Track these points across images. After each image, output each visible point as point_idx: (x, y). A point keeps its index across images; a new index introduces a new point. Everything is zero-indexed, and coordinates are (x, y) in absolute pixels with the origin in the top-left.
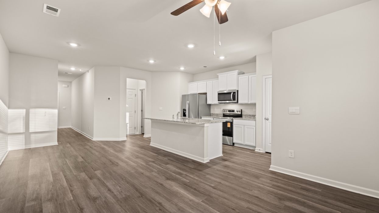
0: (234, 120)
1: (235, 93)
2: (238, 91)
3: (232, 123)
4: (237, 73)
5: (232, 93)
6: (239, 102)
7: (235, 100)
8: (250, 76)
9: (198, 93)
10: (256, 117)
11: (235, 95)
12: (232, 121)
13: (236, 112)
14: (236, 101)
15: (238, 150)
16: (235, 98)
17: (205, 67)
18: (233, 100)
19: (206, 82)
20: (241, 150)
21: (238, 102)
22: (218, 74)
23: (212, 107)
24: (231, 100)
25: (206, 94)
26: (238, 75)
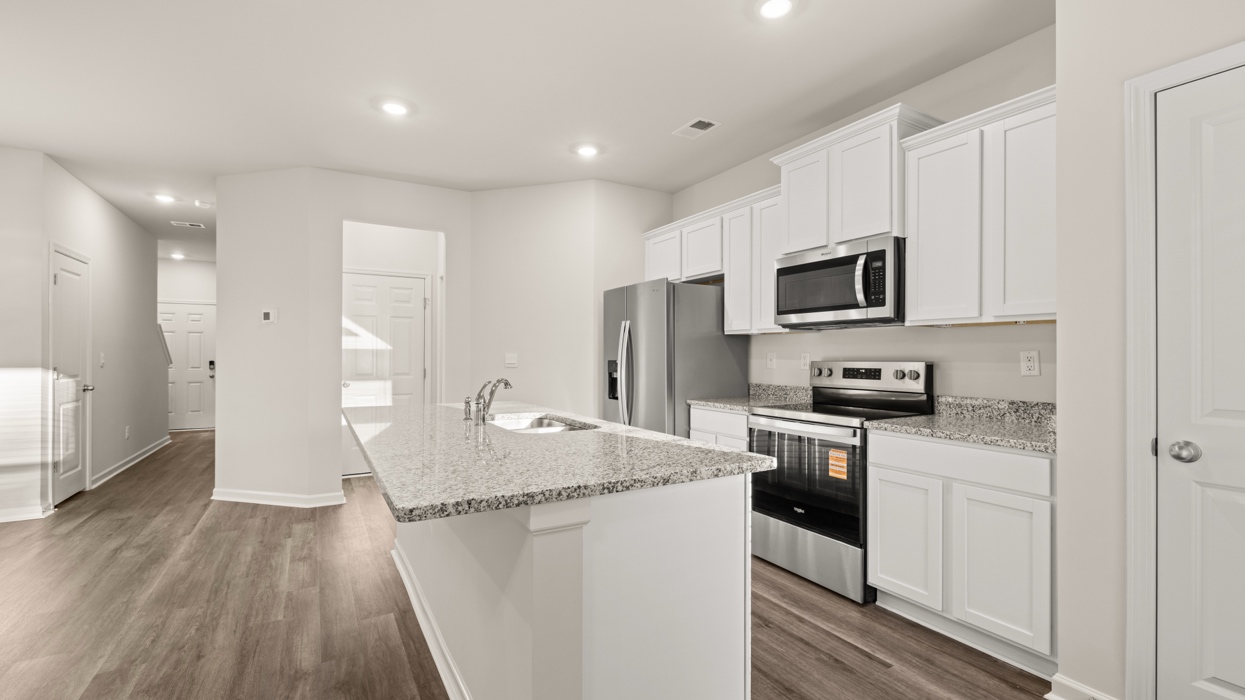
0: (871, 437)
1: (880, 255)
2: (900, 244)
3: (859, 457)
4: (895, 124)
5: (861, 262)
6: (912, 316)
7: (882, 303)
8: (993, 130)
9: (684, 280)
10: (1060, 421)
11: (883, 268)
12: (857, 441)
13: (888, 383)
14: (887, 311)
15: (897, 666)
16: (884, 293)
17: (702, 125)
18: (870, 303)
19: (717, 220)
20: (927, 664)
21: (900, 314)
22: (776, 160)
23: (755, 349)
24: (856, 306)
25: (718, 280)
26: (902, 136)
